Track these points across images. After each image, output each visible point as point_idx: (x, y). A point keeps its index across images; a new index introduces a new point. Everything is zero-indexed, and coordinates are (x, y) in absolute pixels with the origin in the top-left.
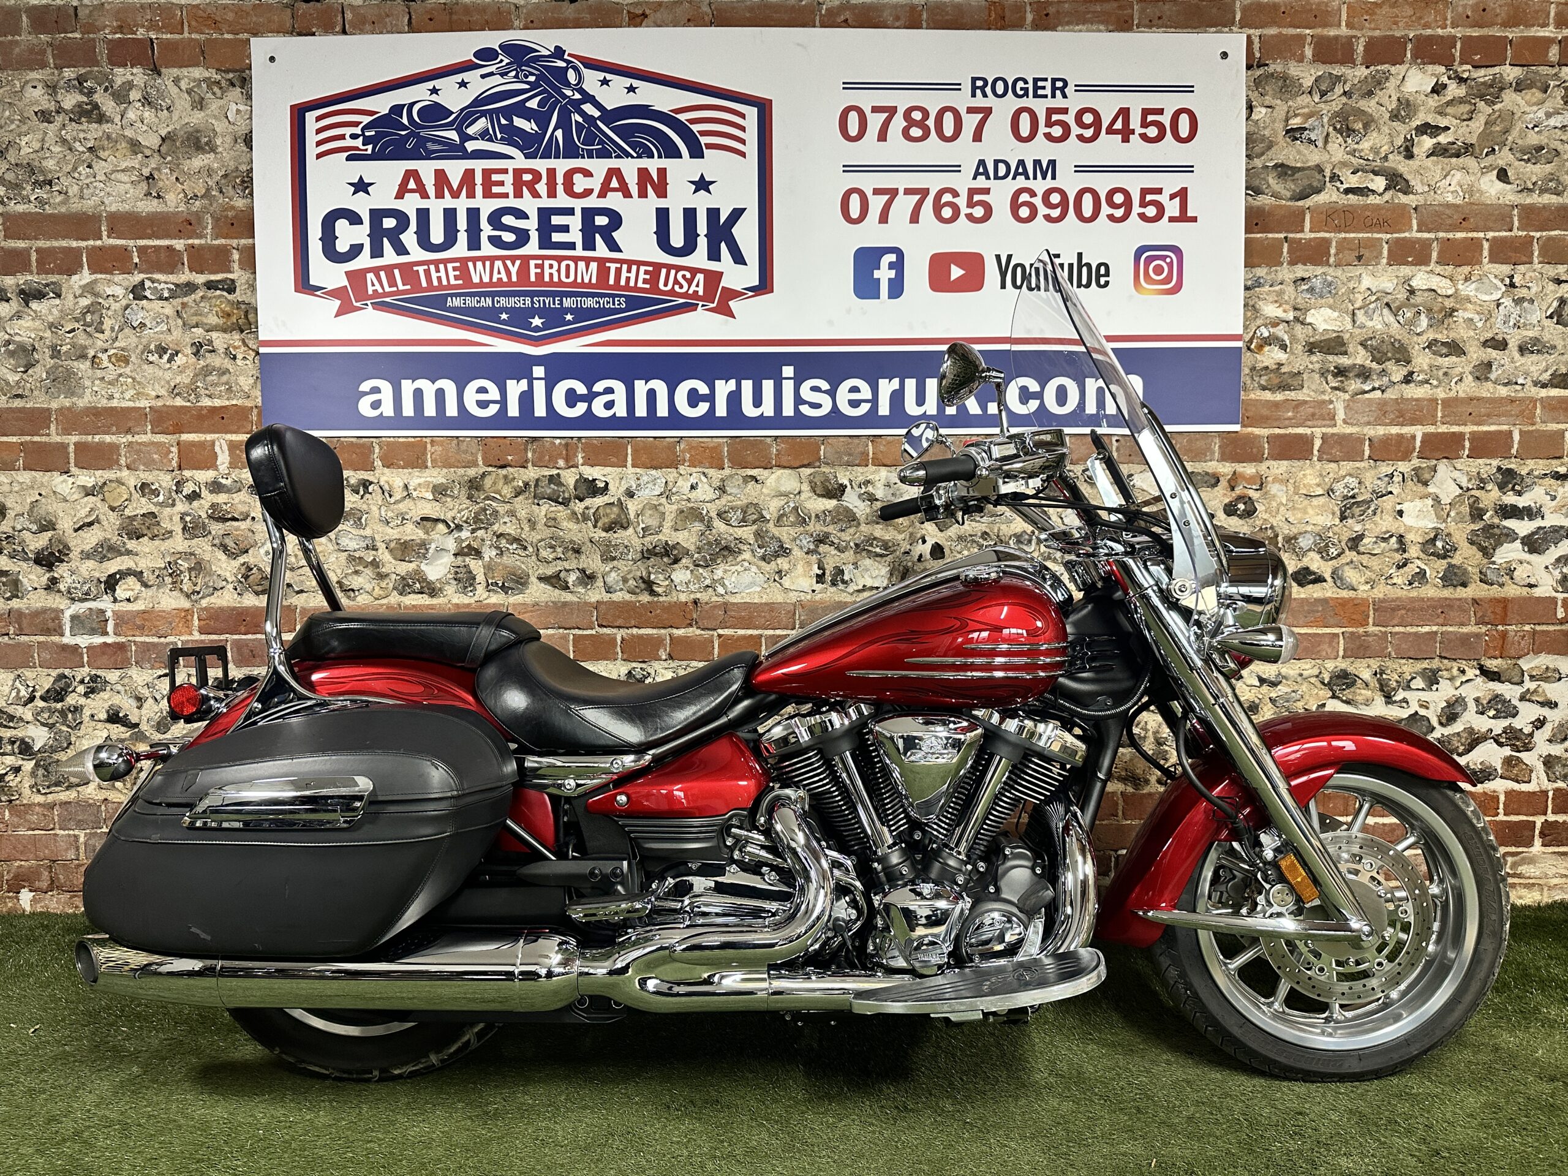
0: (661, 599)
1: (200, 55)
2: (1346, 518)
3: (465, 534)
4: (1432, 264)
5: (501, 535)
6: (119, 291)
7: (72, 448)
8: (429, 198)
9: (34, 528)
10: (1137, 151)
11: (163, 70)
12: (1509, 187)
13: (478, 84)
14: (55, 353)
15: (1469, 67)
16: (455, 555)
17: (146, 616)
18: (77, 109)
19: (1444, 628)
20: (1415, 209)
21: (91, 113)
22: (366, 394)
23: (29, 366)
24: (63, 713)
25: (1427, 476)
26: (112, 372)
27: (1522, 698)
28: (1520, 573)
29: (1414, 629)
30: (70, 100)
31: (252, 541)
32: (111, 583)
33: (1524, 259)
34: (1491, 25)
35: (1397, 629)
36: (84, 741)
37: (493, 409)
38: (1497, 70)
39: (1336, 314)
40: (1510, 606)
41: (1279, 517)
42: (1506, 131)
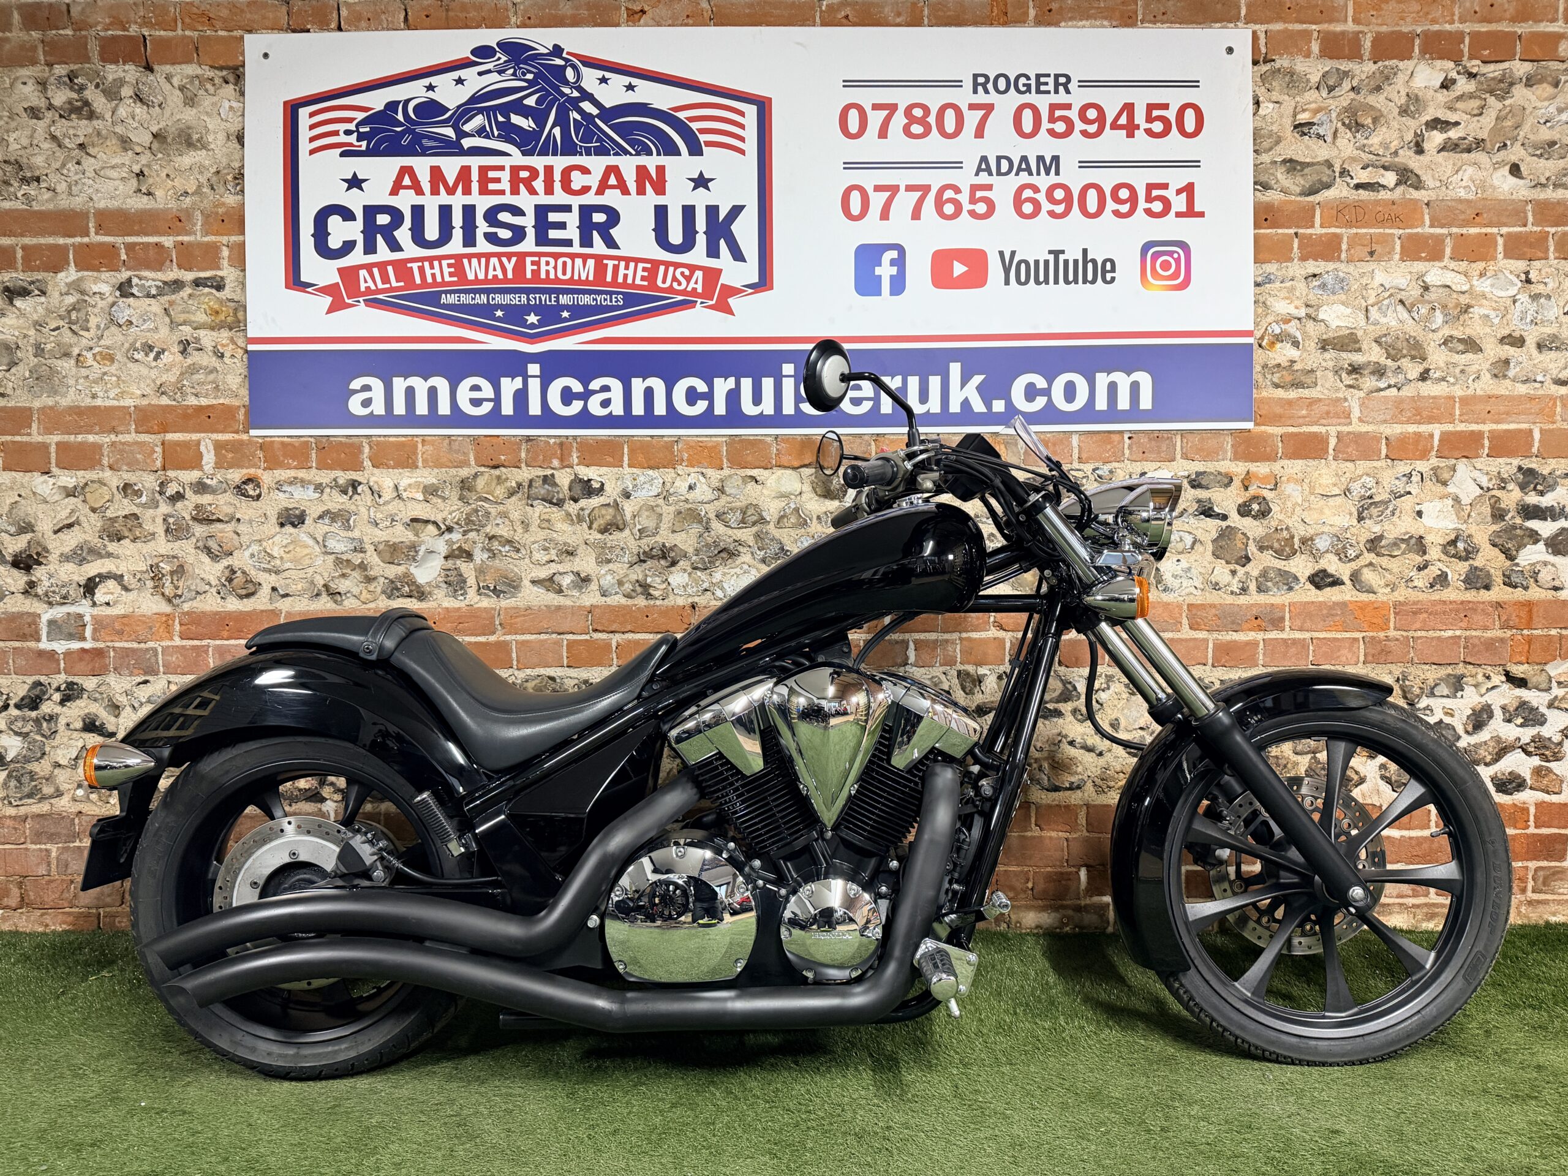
0: (658, 603)
1: (193, 51)
2: (1363, 519)
3: (456, 536)
4: (1446, 261)
5: (494, 537)
6: (105, 288)
7: (53, 449)
8: (423, 194)
9: (13, 530)
10: (1142, 146)
11: (156, 67)
12: (1521, 182)
13: (474, 81)
14: (39, 350)
15: (1478, 62)
16: (446, 558)
17: (125, 620)
18: (67, 106)
19: (1468, 633)
20: (1427, 204)
21: (82, 109)
22: (356, 392)
23: (13, 364)
24: (37, 721)
25: (1445, 476)
26: (97, 369)
27: (1550, 706)
28: (1545, 576)
29: (1438, 634)
30: (61, 97)
31: (237, 544)
32: (90, 587)
33: (1540, 254)
34: (1499, 20)
35: (1419, 634)
36: (59, 751)
37: (487, 407)
38: (1506, 65)
39: (1349, 311)
40: (1535, 610)
41: (1295, 518)
42: (1517, 127)
